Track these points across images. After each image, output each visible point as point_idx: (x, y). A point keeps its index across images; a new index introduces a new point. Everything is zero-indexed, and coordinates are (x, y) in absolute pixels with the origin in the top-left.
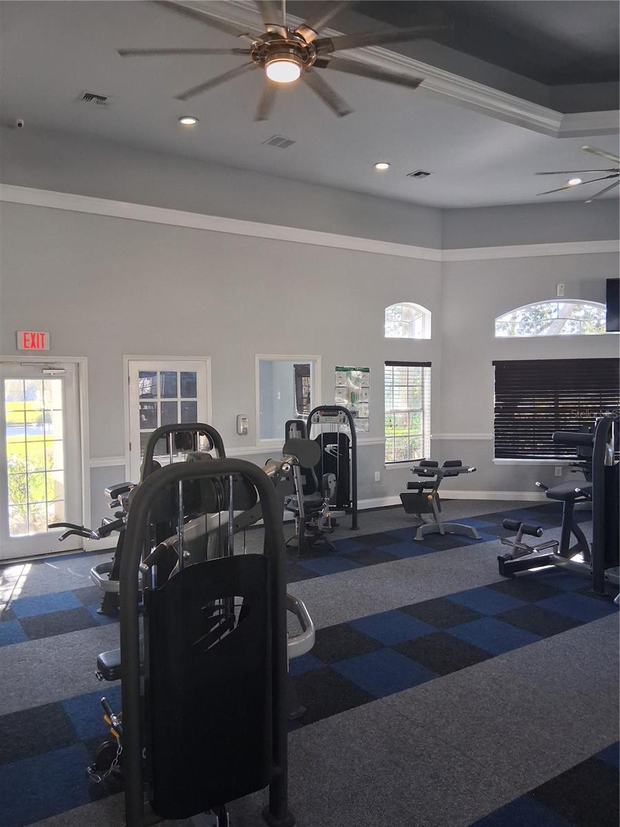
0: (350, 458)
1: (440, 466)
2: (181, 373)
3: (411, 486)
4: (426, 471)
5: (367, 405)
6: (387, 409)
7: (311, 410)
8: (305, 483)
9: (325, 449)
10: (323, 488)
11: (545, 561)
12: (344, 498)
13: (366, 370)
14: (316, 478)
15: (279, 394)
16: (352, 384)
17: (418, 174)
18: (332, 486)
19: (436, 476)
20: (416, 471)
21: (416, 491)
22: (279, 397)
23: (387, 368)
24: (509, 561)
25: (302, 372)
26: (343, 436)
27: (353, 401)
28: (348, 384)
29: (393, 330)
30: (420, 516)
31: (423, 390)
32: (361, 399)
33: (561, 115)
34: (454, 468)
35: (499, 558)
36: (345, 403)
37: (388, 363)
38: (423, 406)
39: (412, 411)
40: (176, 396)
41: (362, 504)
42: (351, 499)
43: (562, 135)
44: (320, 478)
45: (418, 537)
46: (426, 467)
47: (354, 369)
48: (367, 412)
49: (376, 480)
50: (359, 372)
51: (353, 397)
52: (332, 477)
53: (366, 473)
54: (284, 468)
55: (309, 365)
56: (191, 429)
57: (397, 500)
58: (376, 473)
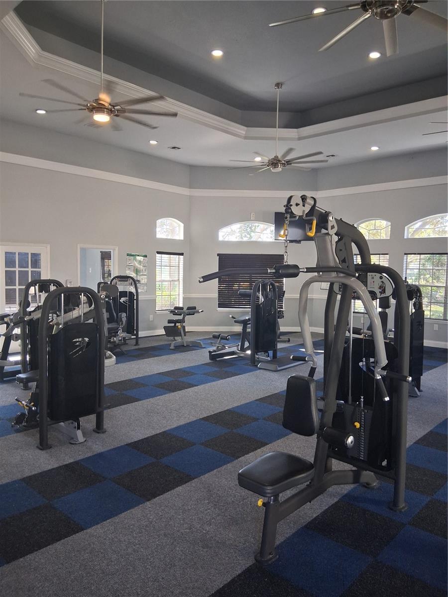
0: (135, 308)
1: (185, 309)
2: (31, 253)
3: (170, 322)
4: (176, 311)
5: (146, 276)
6: (158, 278)
7: (112, 278)
8: (109, 317)
9: (120, 300)
10: (118, 321)
11: (233, 353)
12: (131, 328)
13: (145, 256)
14: (115, 314)
15: (90, 269)
16: (137, 264)
17: (173, 148)
18: (124, 320)
19: (183, 315)
20: (172, 312)
21: (173, 325)
22: (90, 271)
23: (157, 255)
24: (214, 353)
25: (106, 256)
26: (131, 293)
27: (137, 274)
28: (134, 264)
29: (161, 234)
30: (174, 339)
31: (179, 269)
32: (142, 272)
33: (245, 128)
34: (192, 310)
35: (209, 352)
36: (133, 275)
37: (158, 253)
38: (179, 278)
39: (172, 281)
40: (28, 267)
41: (141, 334)
42: (135, 329)
43: (246, 138)
44: (117, 315)
45: (172, 347)
46: (177, 311)
47: (138, 256)
48: (146, 280)
49: (151, 320)
50: (141, 257)
51: (137, 271)
52: (124, 315)
53: (144, 316)
54: (102, 297)
55: (110, 252)
56: (48, 282)
57: (163, 332)
58: (151, 316)
